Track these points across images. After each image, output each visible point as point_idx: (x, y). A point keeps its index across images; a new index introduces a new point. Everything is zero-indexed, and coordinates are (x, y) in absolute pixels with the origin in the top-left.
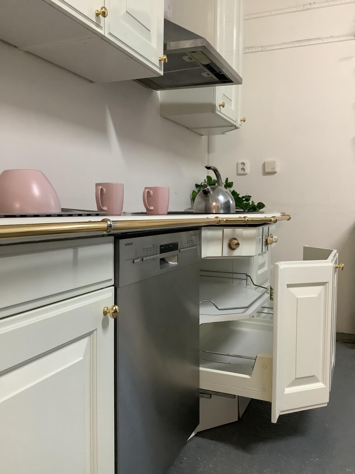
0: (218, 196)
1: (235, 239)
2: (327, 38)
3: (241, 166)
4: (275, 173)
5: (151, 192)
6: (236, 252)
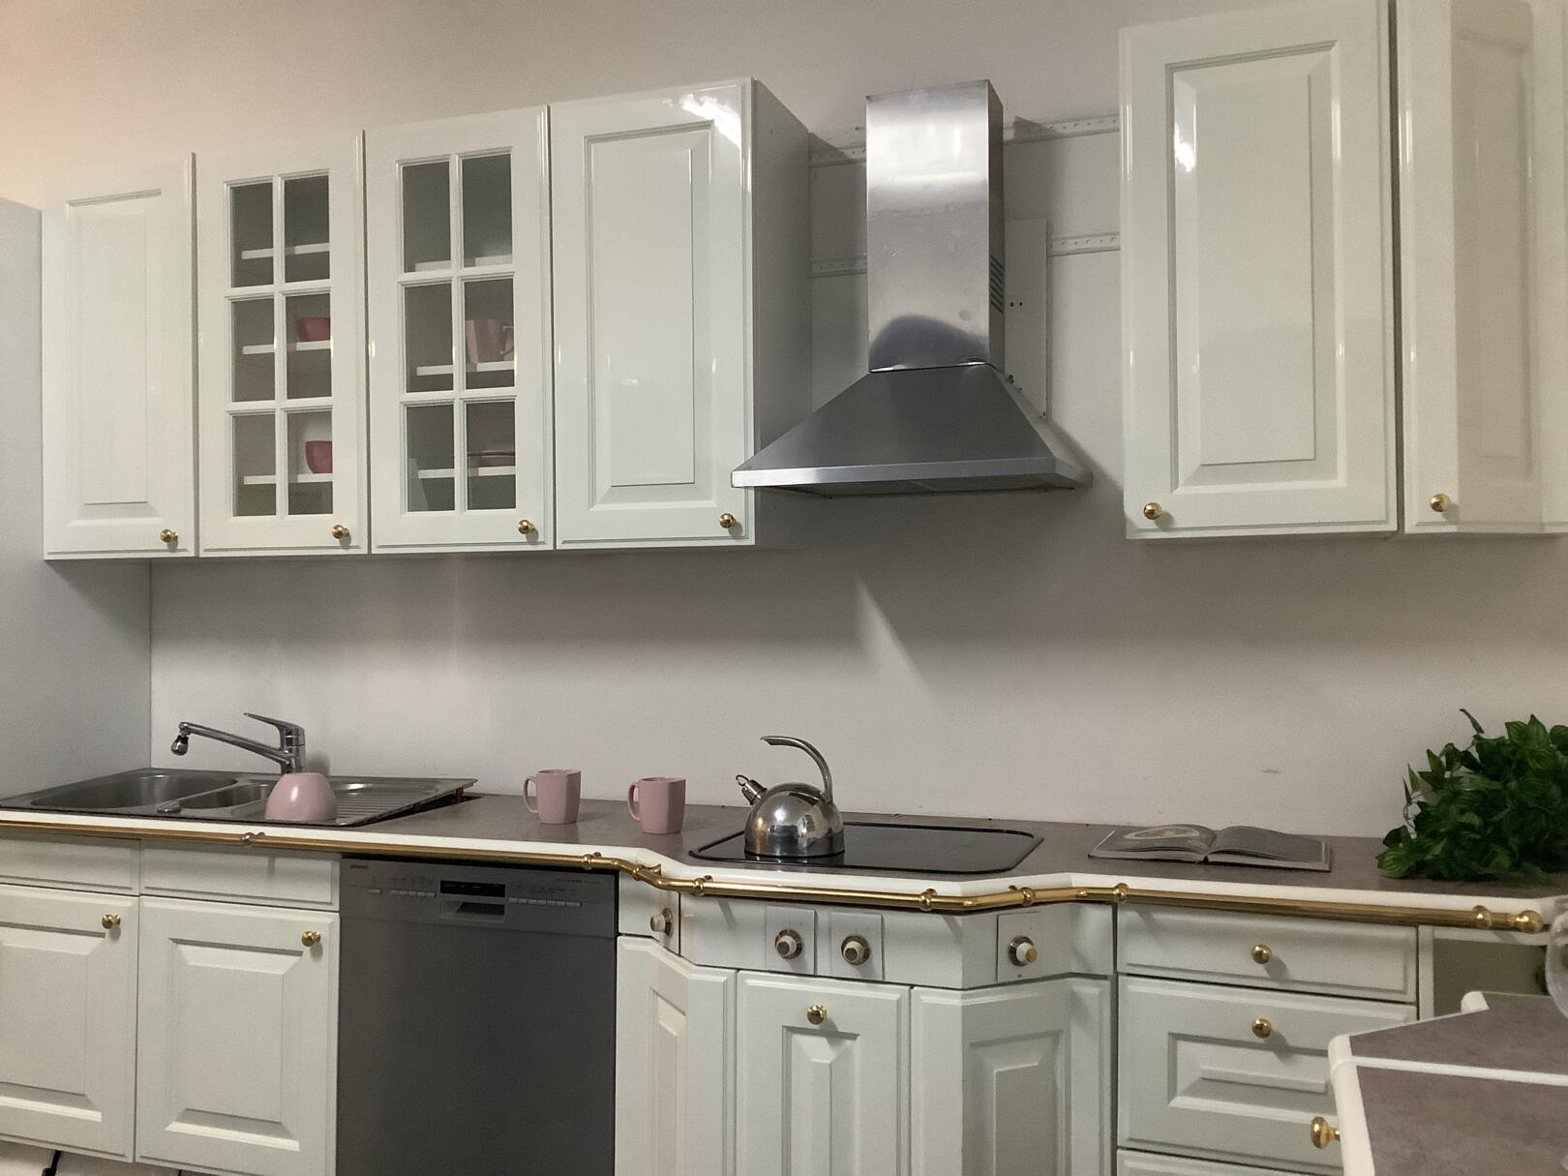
6: (672, 943)
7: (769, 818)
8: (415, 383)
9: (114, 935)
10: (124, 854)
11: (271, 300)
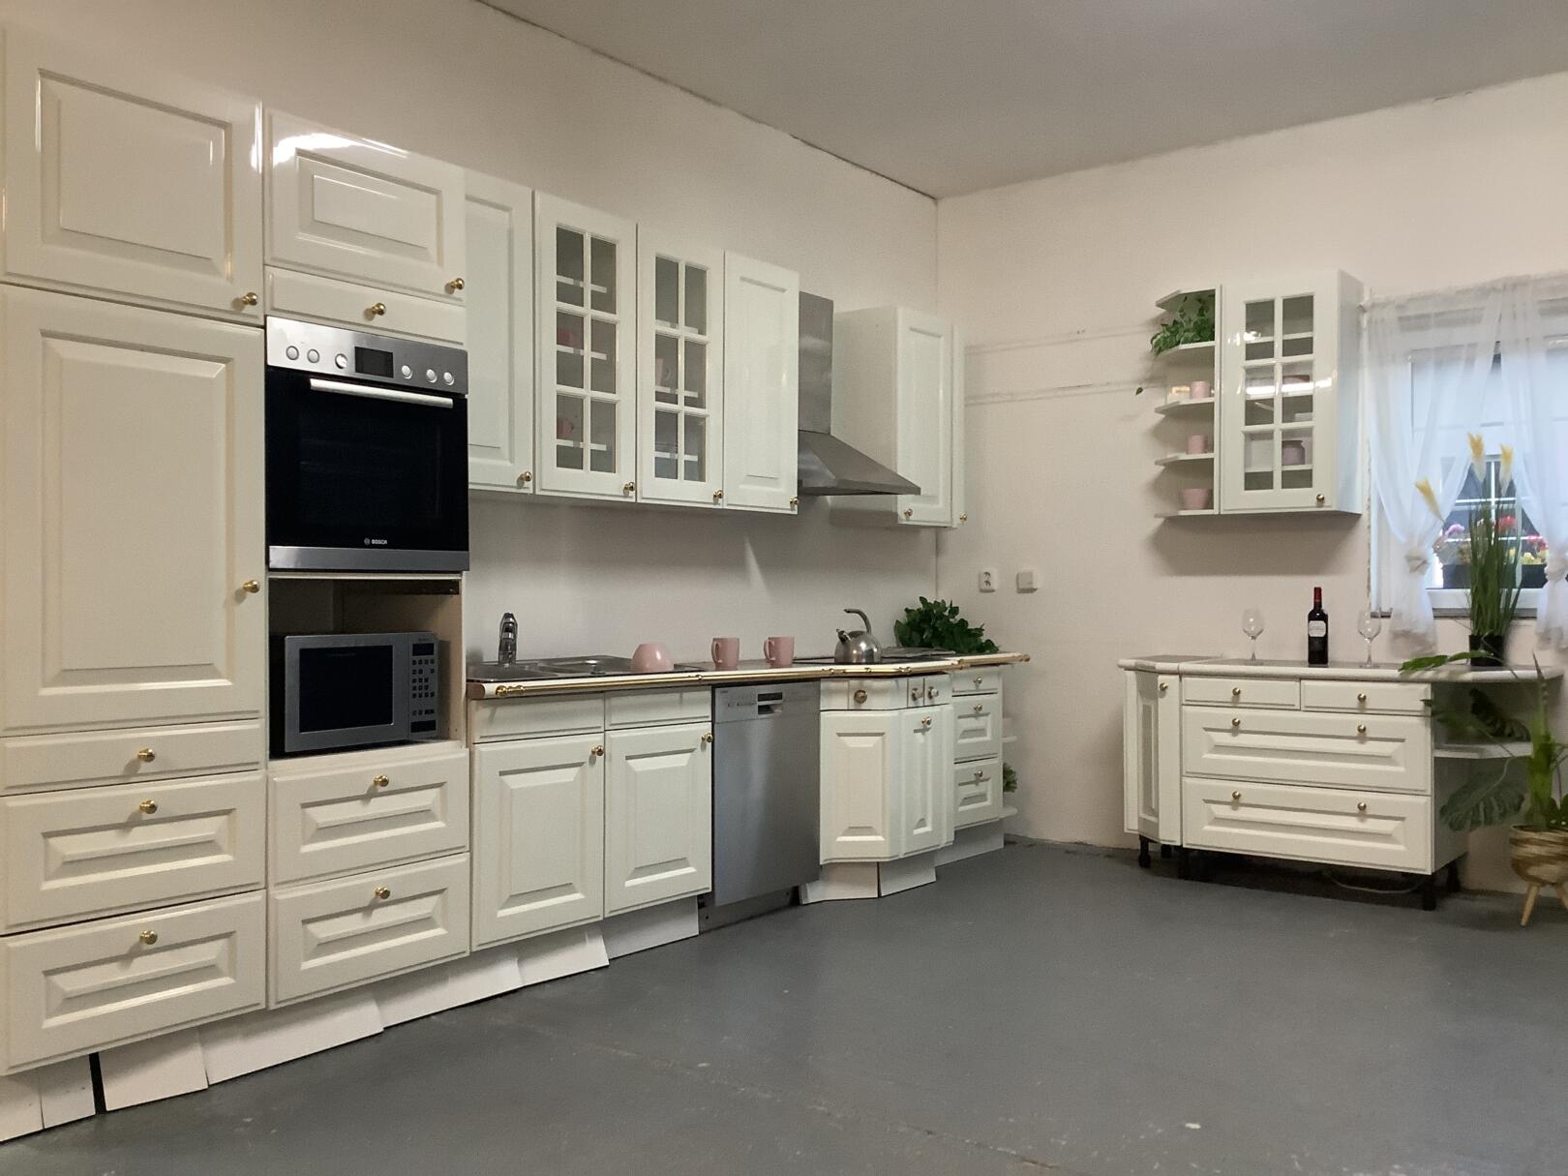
0: (860, 643)
1: (860, 691)
2: (1103, 385)
3: (985, 578)
4: (1035, 590)
5: (773, 643)
6: (864, 706)
7: (859, 649)
8: (660, 397)
9: (592, 761)
10: (596, 704)
11: (580, 319)
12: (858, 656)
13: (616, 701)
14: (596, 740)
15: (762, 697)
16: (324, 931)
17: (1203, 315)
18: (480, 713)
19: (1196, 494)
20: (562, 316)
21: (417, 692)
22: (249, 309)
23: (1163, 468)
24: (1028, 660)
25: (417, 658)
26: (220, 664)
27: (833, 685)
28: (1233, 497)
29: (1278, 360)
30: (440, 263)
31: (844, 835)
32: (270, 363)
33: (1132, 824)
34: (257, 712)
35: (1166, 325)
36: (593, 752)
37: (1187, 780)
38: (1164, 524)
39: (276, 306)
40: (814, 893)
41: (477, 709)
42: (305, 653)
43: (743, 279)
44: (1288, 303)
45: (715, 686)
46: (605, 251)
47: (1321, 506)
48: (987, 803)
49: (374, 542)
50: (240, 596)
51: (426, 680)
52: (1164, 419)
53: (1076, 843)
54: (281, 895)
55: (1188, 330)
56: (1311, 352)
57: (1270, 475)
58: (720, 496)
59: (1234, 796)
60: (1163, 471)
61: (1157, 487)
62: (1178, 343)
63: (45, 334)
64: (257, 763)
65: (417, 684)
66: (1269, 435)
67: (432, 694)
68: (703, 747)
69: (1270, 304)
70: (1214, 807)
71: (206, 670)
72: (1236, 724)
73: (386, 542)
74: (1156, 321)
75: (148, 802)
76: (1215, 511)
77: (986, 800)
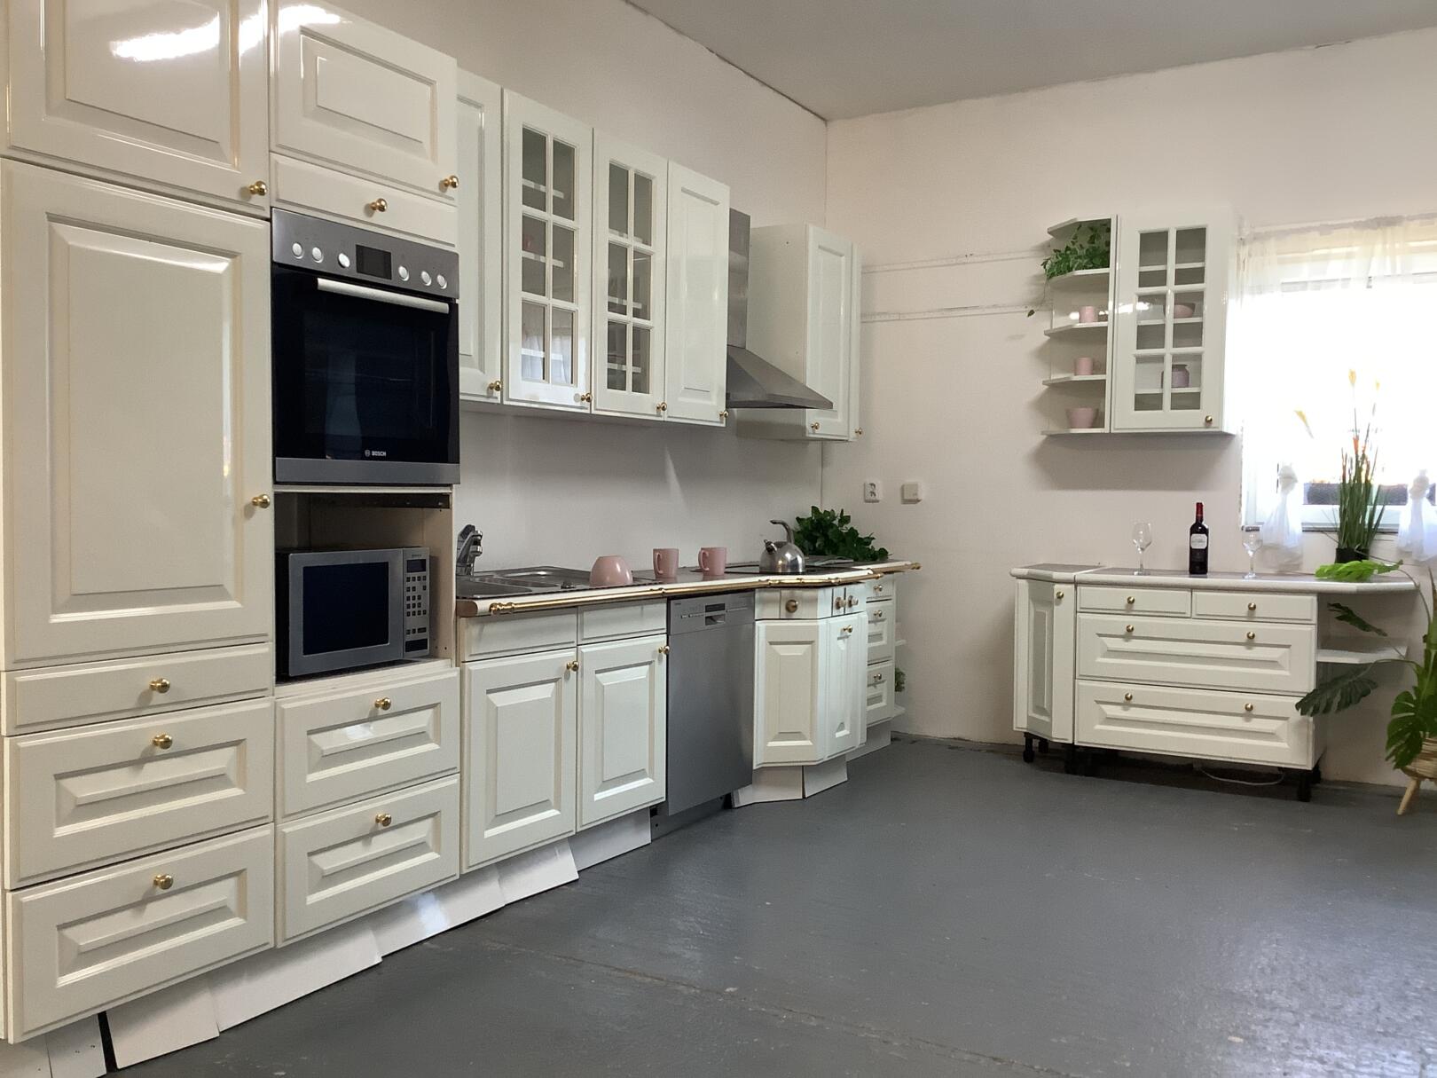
0: (785, 553)
1: (792, 601)
2: (988, 307)
3: (870, 489)
4: (919, 501)
5: (707, 553)
6: (795, 615)
9: (567, 677)
10: (571, 619)
11: (543, 224)
12: (783, 566)
13: (587, 616)
14: (569, 655)
15: (709, 609)
16: (328, 862)
17: (1093, 243)
18: (470, 631)
19: (1085, 413)
20: (527, 221)
21: (411, 610)
22: (256, 199)
23: (1046, 387)
24: (918, 568)
25: (411, 575)
26: (230, 587)
27: (766, 595)
28: (1122, 416)
29: (1171, 289)
30: (434, 157)
31: (774, 740)
32: (275, 260)
33: (1021, 722)
34: (266, 635)
35: (1059, 251)
36: (568, 667)
37: (1080, 683)
38: (1045, 442)
39: (281, 198)
40: (745, 797)
41: (467, 627)
42: (309, 572)
43: (684, 190)
44: (1180, 233)
45: (670, 598)
46: (565, 153)
47: (1207, 428)
48: (883, 704)
49: (374, 453)
50: (249, 510)
51: (419, 598)
52: (1049, 341)
53: (955, 739)
54: (289, 828)
55: (1080, 257)
56: (1203, 282)
57: (1160, 397)
58: (664, 409)
59: (1127, 698)
60: (1047, 389)
61: (1040, 405)
62: (1070, 270)
63: (53, 218)
64: (266, 689)
65: (411, 602)
66: (1161, 359)
67: (425, 612)
68: (660, 660)
69: (1163, 235)
70: (1103, 706)
71: (215, 591)
72: (1130, 631)
73: (385, 454)
74: (1045, 247)
75: (163, 737)
76: (1106, 430)
77: (881, 701)
